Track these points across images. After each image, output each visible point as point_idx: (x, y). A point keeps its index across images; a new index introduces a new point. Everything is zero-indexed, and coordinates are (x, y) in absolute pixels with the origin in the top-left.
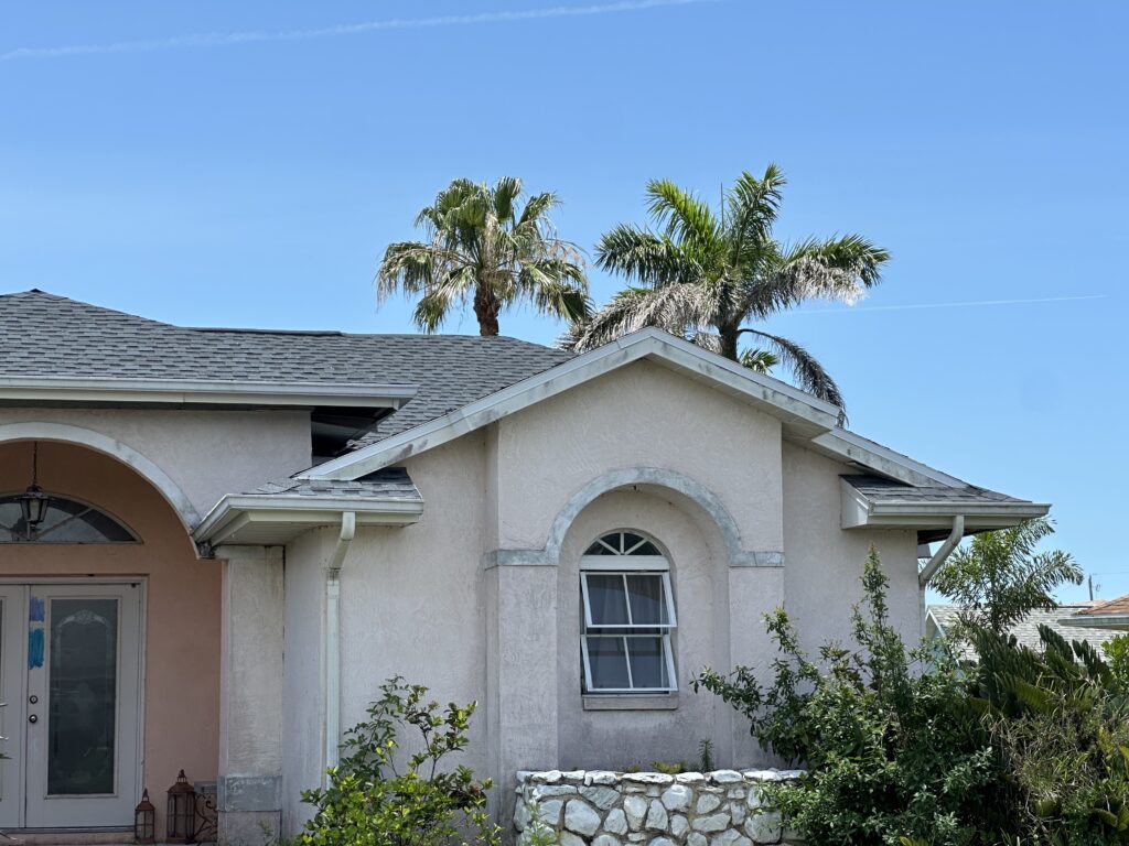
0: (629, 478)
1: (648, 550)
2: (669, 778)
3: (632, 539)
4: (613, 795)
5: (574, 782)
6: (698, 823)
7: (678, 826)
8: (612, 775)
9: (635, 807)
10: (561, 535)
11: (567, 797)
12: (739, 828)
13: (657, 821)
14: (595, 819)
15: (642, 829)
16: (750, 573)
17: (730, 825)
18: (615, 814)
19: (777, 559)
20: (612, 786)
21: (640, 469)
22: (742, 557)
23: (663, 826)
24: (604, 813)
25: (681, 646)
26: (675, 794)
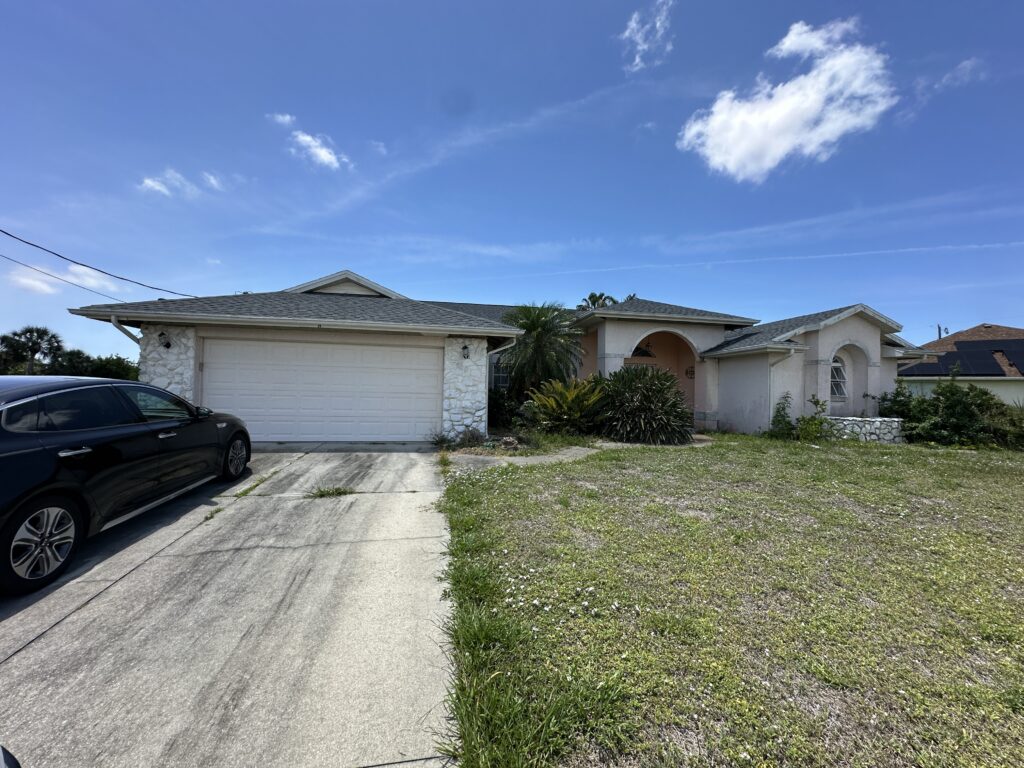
0: (847, 343)
2: (874, 420)
6: (882, 431)
7: (877, 431)
10: (832, 356)
16: (873, 368)
19: (879, 364)
21: (850, 340)
22: (871, 364)
23: (874, 431)
26: (877, 424)
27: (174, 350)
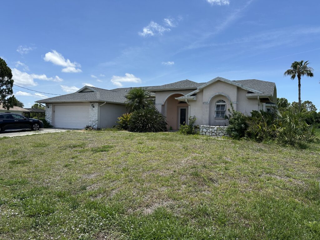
1: (224, 102)
2: (215, 127)
3: (222, 101)
4: (208, 128)
6: (218, 132)
7: (215, 132)
8: (209, 126)
9: (211, 130)
10: (209, 101)
11: (203, 128)
14: (206, 130)
15: (211, 132)
17: (222, 132)
21: (219, 93)
23: (214, 132)
24: (207, 130)
25: (227, 113)
26: (215, 128)
27: (49, 108)
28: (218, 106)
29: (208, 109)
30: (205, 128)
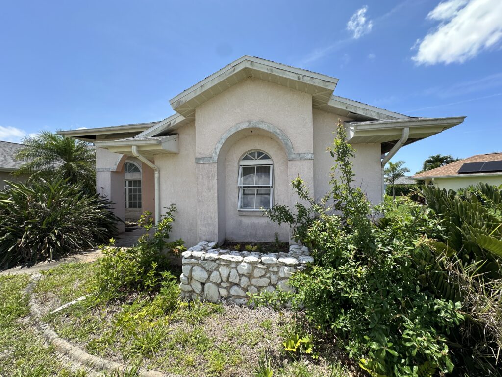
0: (245, 126)
1: (266, 157)
2: (240, 259)
3: (260, 154)
4: (214, 265)
5: (197, 258)
6: (254, 281)
7: (244, 281)
9: (224, 271)
10: (218, 151)
11: (193, 265)
12: (274, 285)
13: (234, 279)
14: (206, 275)
15: (228, 281)
16: (298, 163)
17: (270, 284)
18: (215, 274)
19: (310, 156)
20: (215, 260)
21: (249, 122)
22: (293, 156)
23: (237, 281)
24: (210, 273)
25: (276, 193)
26: (244, 268)
28: (247, 171)
29: (215, 181)
30: (199, 265)
